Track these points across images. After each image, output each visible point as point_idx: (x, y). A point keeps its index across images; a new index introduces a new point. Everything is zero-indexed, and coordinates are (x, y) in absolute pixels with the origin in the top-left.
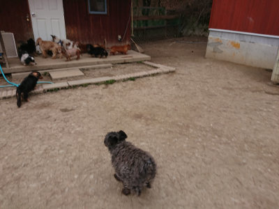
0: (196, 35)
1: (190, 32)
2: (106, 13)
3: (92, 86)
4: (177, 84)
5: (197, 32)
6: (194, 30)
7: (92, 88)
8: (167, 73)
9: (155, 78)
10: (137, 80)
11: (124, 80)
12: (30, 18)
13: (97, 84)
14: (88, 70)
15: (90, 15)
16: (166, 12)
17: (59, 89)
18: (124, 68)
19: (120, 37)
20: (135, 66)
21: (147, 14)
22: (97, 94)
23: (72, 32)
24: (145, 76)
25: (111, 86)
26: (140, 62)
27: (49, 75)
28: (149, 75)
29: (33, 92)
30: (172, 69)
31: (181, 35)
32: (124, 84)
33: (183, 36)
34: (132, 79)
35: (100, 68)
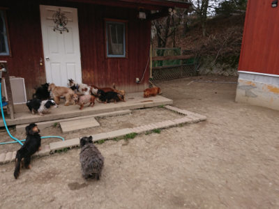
0: (214, 75)
1: (208, 71)
2: (124, 56)
3: (110, 142)
4: (215, 140)
5: (215, 71)
6: (211, 69)
7: (110, 145)
8: (197, 122)
9: (183, 128)
10: (163, 133)
11: (148, 133)
12: (43, 62)
13: (115, 139)
14: (103, 118)
15: (108, 58)
16: (181, 53)
17: (69, 148)
18: (145, 114)
19: (138, 79)
20: (156, 112)
21: (162, 55)
22: (115, 155)
23: (89, 76)
24: (171, 127)
25: (132, 141)
26: (161, 107)
27: (60, 127)
28: (177, 126)
29: (37, 154)
30: (203, 117)
31: (197, 74)
32: (148, 138)
33: (200, 75)
34: (157, 131)
35: (117, 115)
